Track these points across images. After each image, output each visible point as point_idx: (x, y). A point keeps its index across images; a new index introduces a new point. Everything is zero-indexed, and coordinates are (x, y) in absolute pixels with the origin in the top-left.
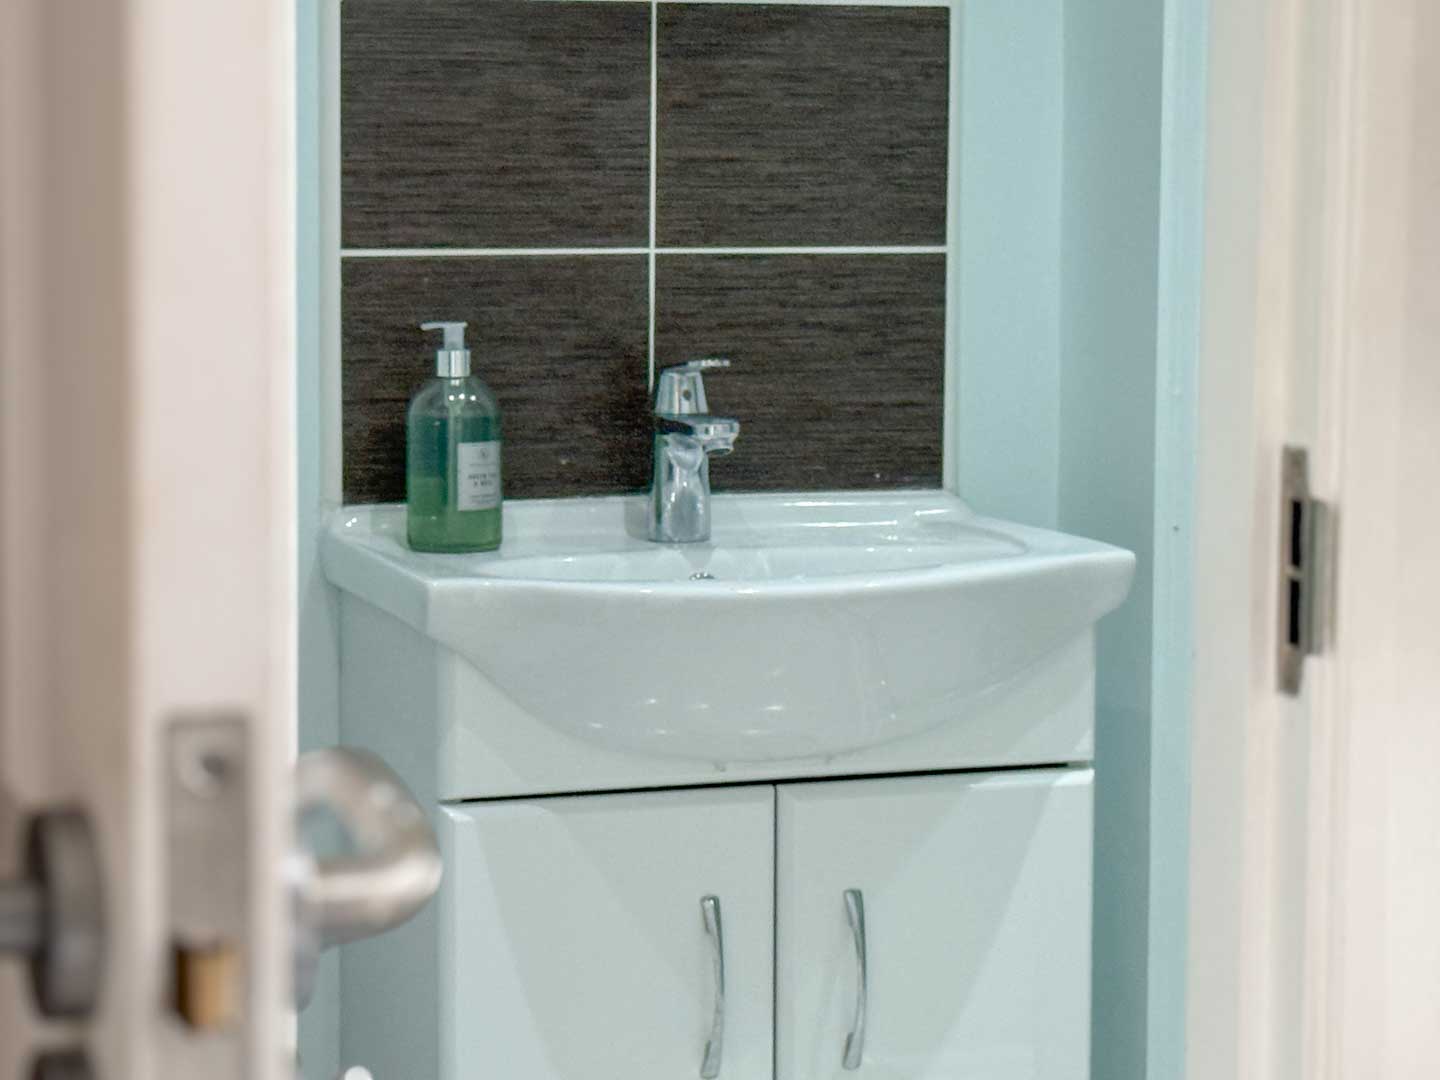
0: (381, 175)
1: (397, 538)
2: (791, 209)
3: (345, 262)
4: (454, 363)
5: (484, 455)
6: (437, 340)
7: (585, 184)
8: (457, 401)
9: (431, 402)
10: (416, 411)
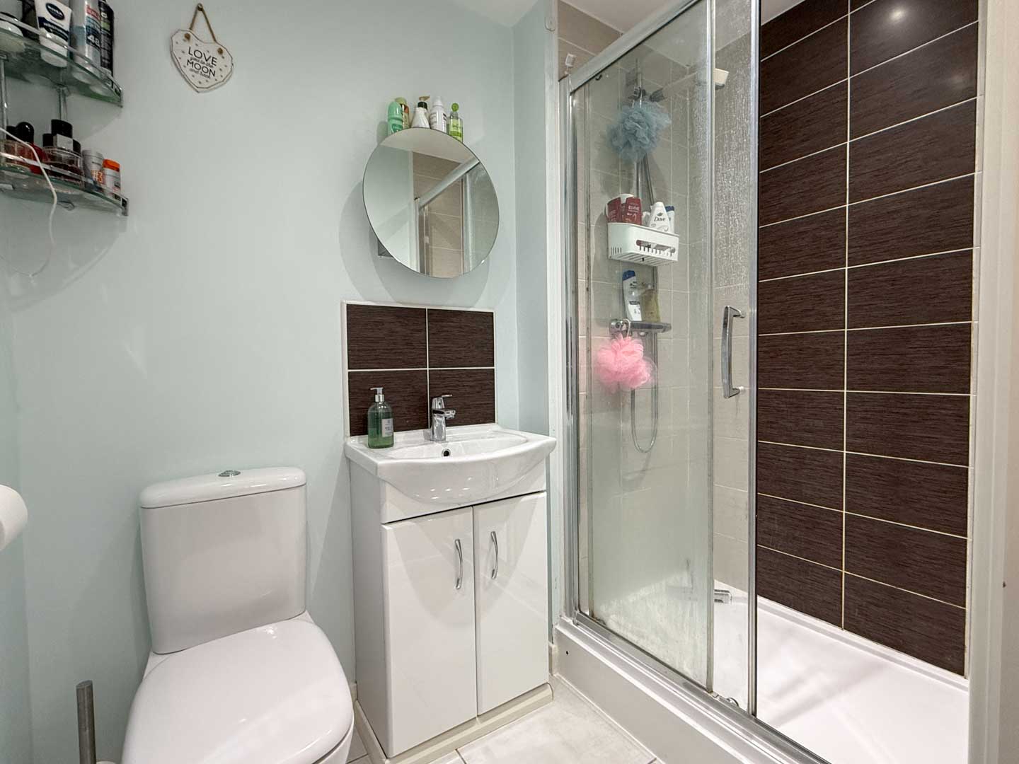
0: (358, 350)
1: (366, 445)
2: (460, 358)
3: (349, 373)
4: (380, 398)
5: (389, 422)
6: (375, 392)
7: (411, 353)
8: (381, 409)
9: (374, 409)
10: (369, 411)
